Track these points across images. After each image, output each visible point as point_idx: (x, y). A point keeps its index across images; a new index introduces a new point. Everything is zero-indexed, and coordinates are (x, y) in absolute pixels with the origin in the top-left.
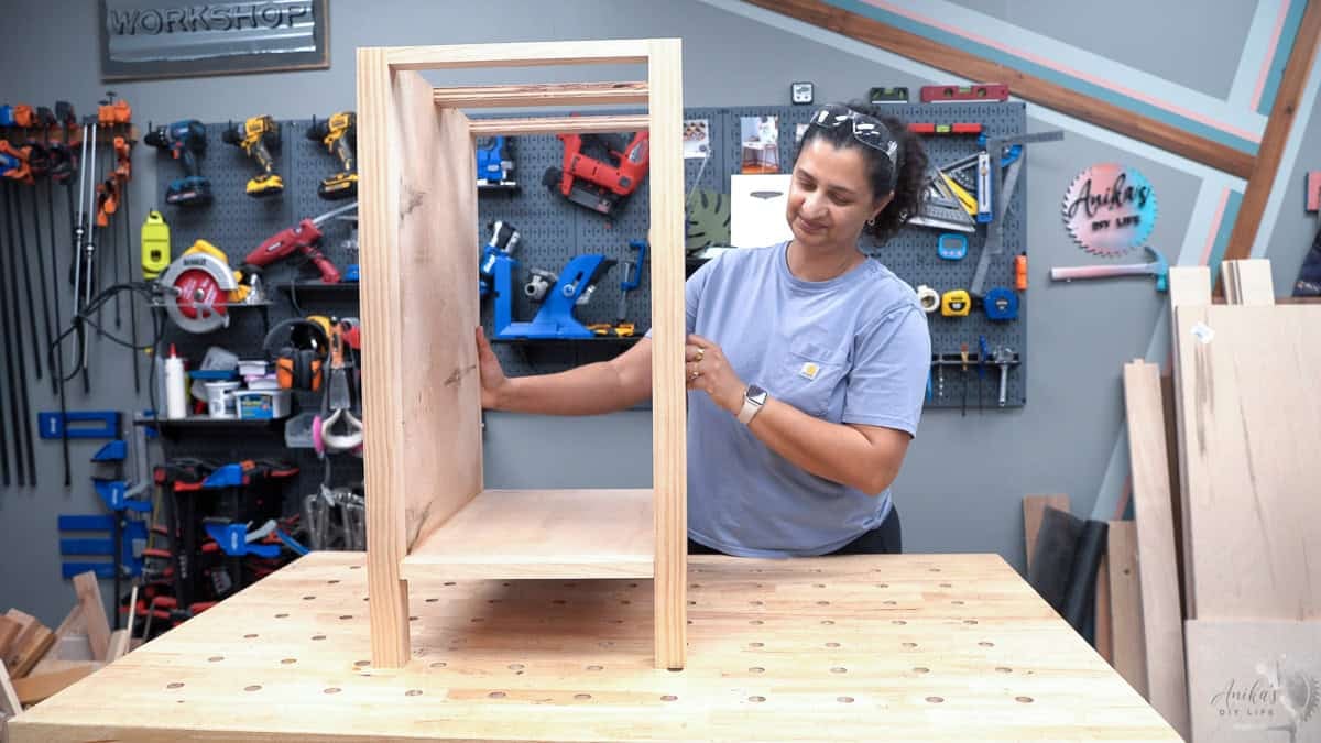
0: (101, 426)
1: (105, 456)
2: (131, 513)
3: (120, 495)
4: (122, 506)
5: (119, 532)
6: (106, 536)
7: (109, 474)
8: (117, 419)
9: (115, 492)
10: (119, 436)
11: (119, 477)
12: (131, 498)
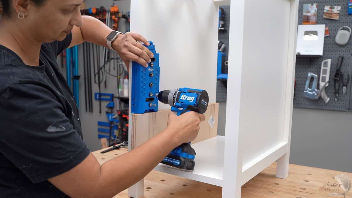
0: (109, 97)
1: (109, 106)
2: (114, 122)
3: (112, 117)
4: (112, 120)
5: (111, 128)
6: (108, 128)
7: (110, 111)
8: (112, 96)
9: (110, 116)
10: (113, 101)
11: (112, 112)
12: (114, 118)
